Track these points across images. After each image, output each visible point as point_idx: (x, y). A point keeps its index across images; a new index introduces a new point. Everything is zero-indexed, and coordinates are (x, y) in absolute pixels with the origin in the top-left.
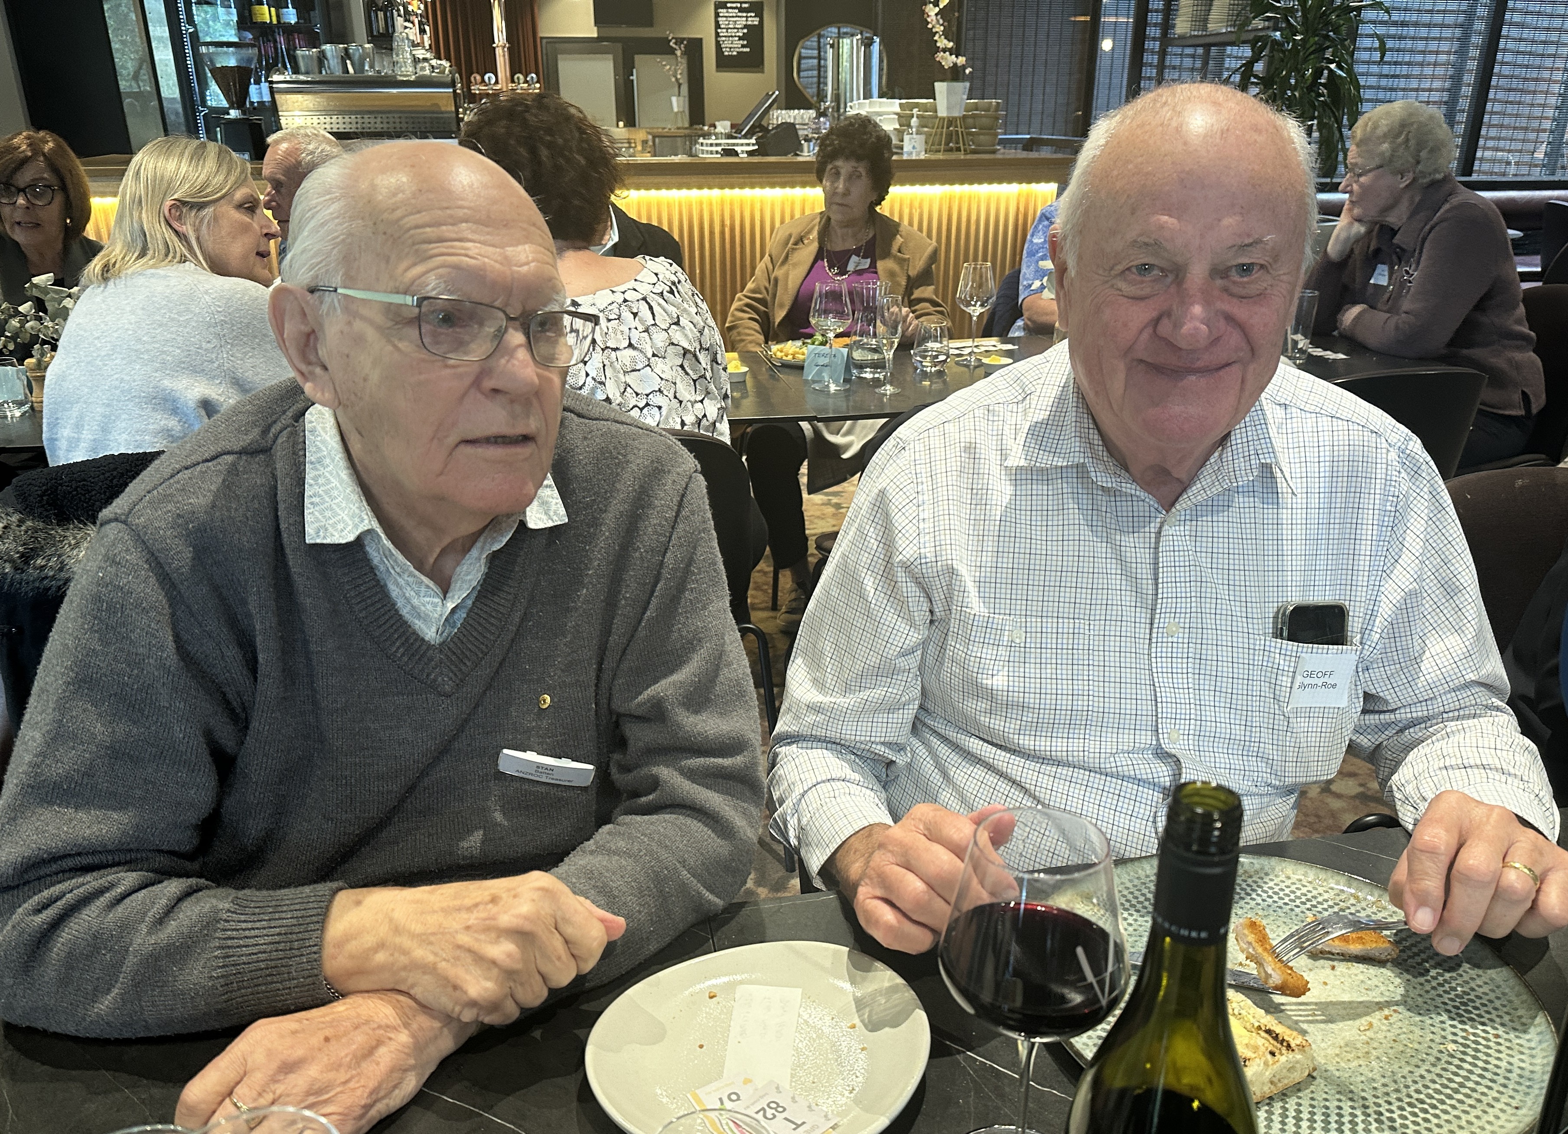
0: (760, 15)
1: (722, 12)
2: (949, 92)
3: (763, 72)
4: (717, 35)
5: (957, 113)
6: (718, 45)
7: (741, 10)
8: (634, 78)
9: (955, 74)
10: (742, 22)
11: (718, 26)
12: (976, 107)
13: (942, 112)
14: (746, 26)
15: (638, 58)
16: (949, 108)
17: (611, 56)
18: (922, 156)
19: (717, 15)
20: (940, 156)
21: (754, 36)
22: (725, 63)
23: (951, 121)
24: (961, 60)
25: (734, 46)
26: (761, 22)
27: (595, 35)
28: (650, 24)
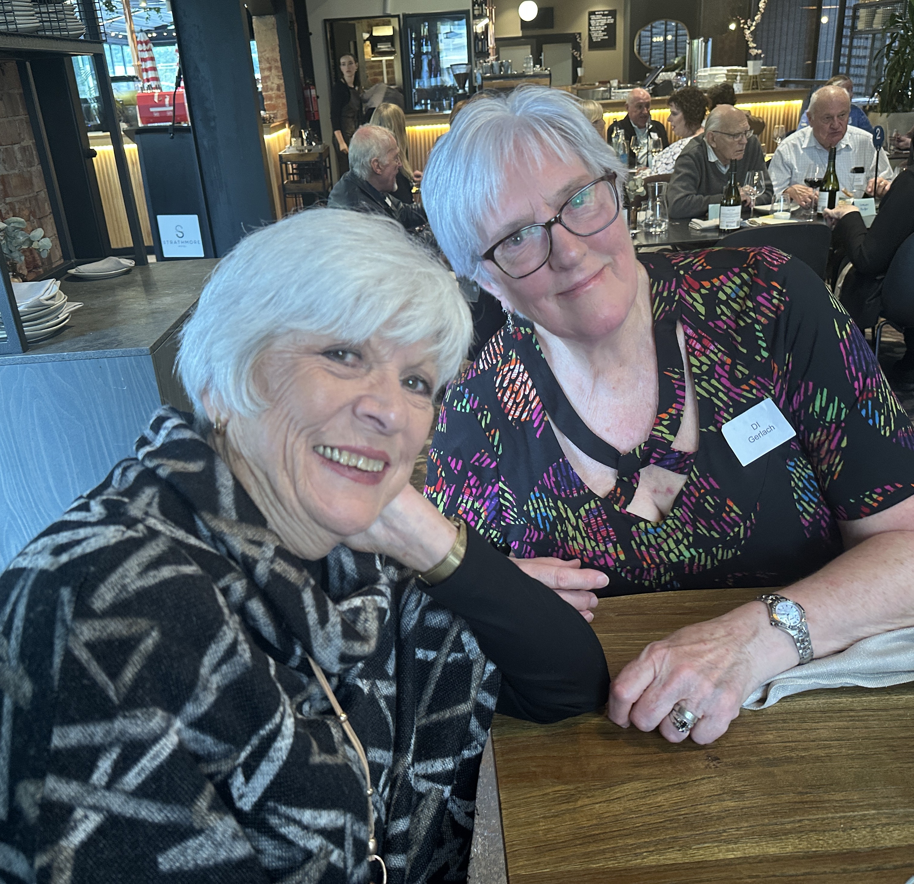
0: (614, 17)
1: (593, 17)
2: (754, 65)
3: (615, 49)
4: (590, 30)
5: (757, 73)
6: (590, 35)
7: (604, 15)
8: (542, 57)
9: (756, 57)
10: (604, 22)
11: (590, 25)
12: (765, 70)
13: (751, 73)
14: (606, 24)
15: (545, 47)
16: (754, 71)
17: (529, 47)
18: (742, 92)
19: (590, 19)
20: (750, 92)
21: (611, 29)
22: (594, 45)
23: (755, 77)
24: (760, 51)
25: (599, 36)
26: (615, 21)
27: (520, 34)
28: (552, 27)
